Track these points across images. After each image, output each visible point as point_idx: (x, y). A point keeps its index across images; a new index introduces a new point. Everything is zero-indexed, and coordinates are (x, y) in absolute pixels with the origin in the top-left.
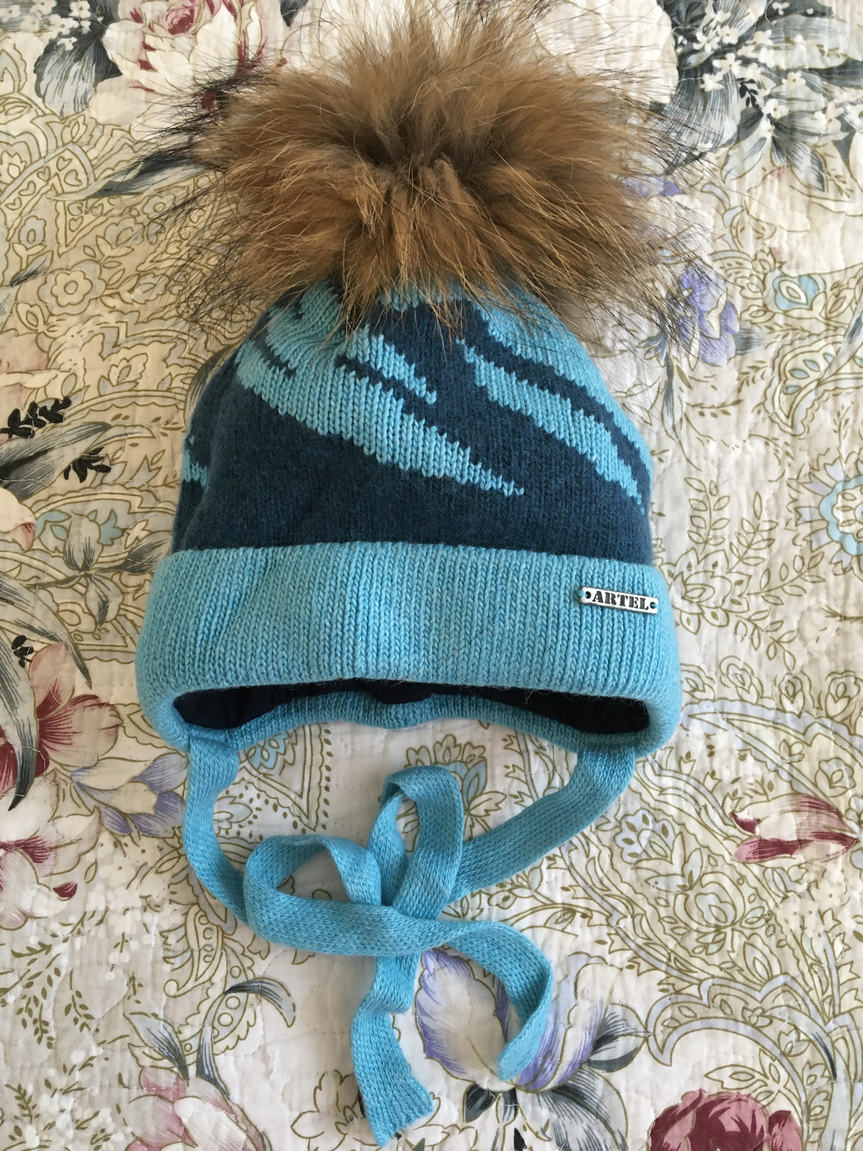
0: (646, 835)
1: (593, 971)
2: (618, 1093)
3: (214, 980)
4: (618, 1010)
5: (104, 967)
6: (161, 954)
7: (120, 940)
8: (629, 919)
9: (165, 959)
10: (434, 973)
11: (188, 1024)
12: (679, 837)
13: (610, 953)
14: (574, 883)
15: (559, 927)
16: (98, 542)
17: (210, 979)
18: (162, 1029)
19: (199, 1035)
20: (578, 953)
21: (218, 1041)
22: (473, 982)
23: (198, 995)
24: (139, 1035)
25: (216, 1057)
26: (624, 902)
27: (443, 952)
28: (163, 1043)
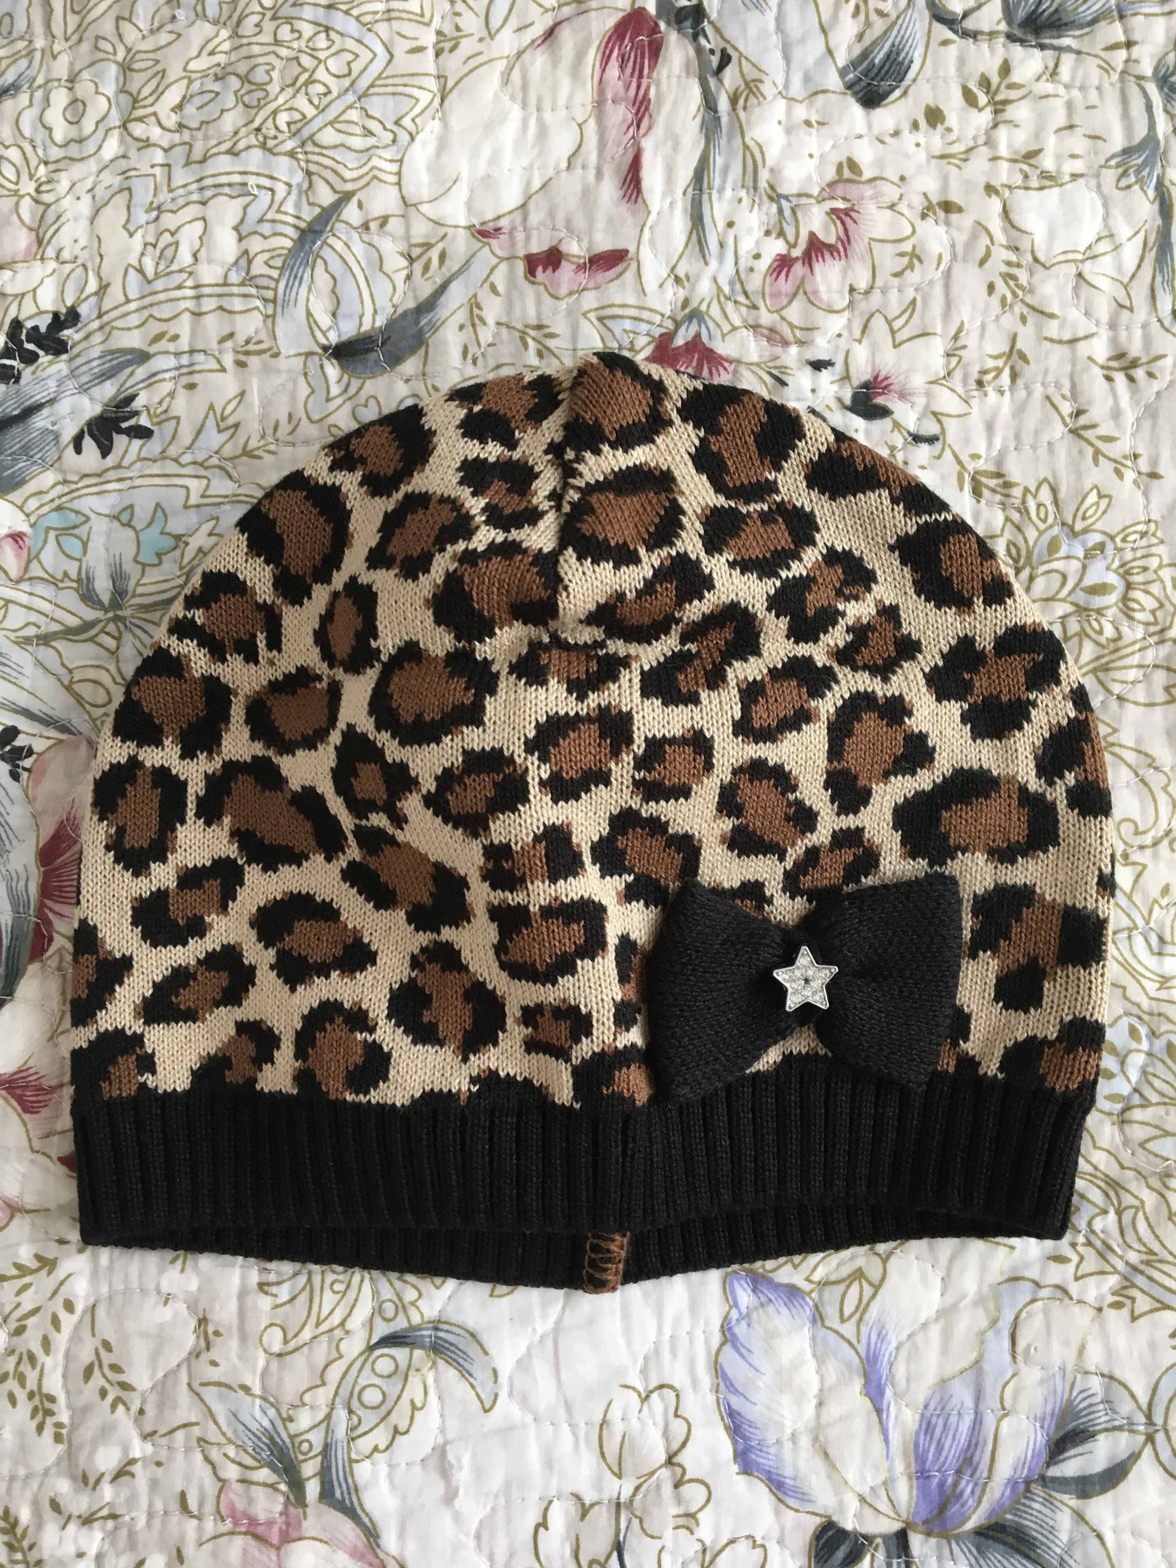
0: (1137, 1060)
1: (1046, 1311)
2: (1099, 1537)
3: (349, 1325)
4: (1096, 1384)
5: (153, 1299)
6: (255, 1278)
8: (1112, 1216)
9: (263, 1289)
10: (748, 1315)
11: (304, 1405)
13: (1077, 1279)
16: (135, 560)
17: (342, 1324)
18: (258, 1413)
19: (325, 1424)
20: (1015, 1279)
21: (360, 1436)
22: (822, 1333)
23: (321, 1352)
24: (216, 1423)
25: (355, 1465)
26: (1102, 1184)
27: (763, 1277)
28: (259, 1439)
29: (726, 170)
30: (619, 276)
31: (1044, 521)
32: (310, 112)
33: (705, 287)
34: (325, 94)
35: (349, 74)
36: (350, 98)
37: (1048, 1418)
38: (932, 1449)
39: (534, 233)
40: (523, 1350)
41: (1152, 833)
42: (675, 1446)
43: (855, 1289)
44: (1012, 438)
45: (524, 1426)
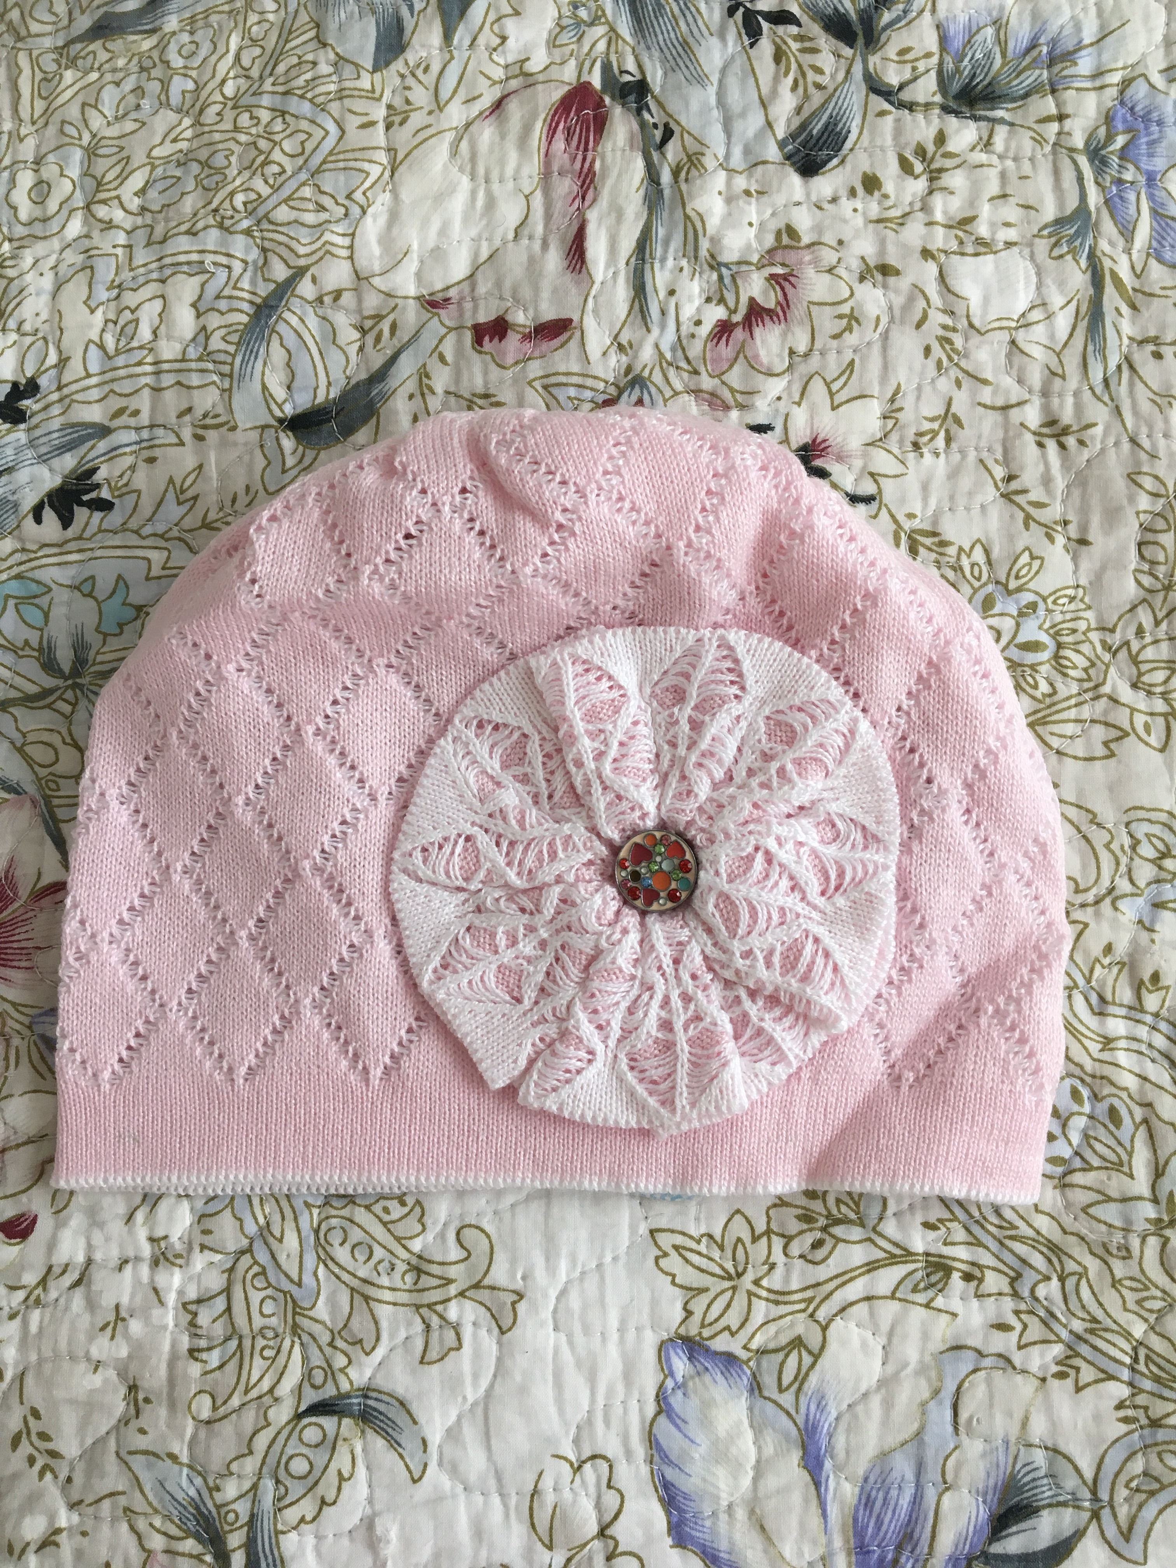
0: (1081, 1123)
1: (989, 1381)
3: (278, 1392)
4: (1040, 1458)
5: (82, 1366)
6: (185, 1342)
7: (112, 1317)
8: (1055, 1282)
9: (193, 1352)
10: (683, 1384)
11: (232, 1474)
12: (1143, 1129)
13: (1020, 1348)
14: (948, 1215)
15: (921, 1298)
16: (97, 630)
17: (272, 1390)
18: (184, 1482)
19: (251, 1494)
20: (958, 1348)
21: (286, 1507)
22: (760, 1402)
23: (249, 1418)
24: (142, 1492)
25: (281, 1537)
26: (1045, 1250)
27: (699, 1345)
28: (185, 1508)
29: (667, 243)
30: (562, 346)
31: (979, 579)
32: (265, 191)
33: (647, 354)
34: (280, 174)
35: (303, 153)
36: (303, 176)
37: (990, 1492)
38: (872, 1524)
39: (482, 303)
40: (453, 1418)
41: (1094, 891)
42: (608, 1518)
43: (794, 1356)
44: (947, 499)
45: (454, 1496)
